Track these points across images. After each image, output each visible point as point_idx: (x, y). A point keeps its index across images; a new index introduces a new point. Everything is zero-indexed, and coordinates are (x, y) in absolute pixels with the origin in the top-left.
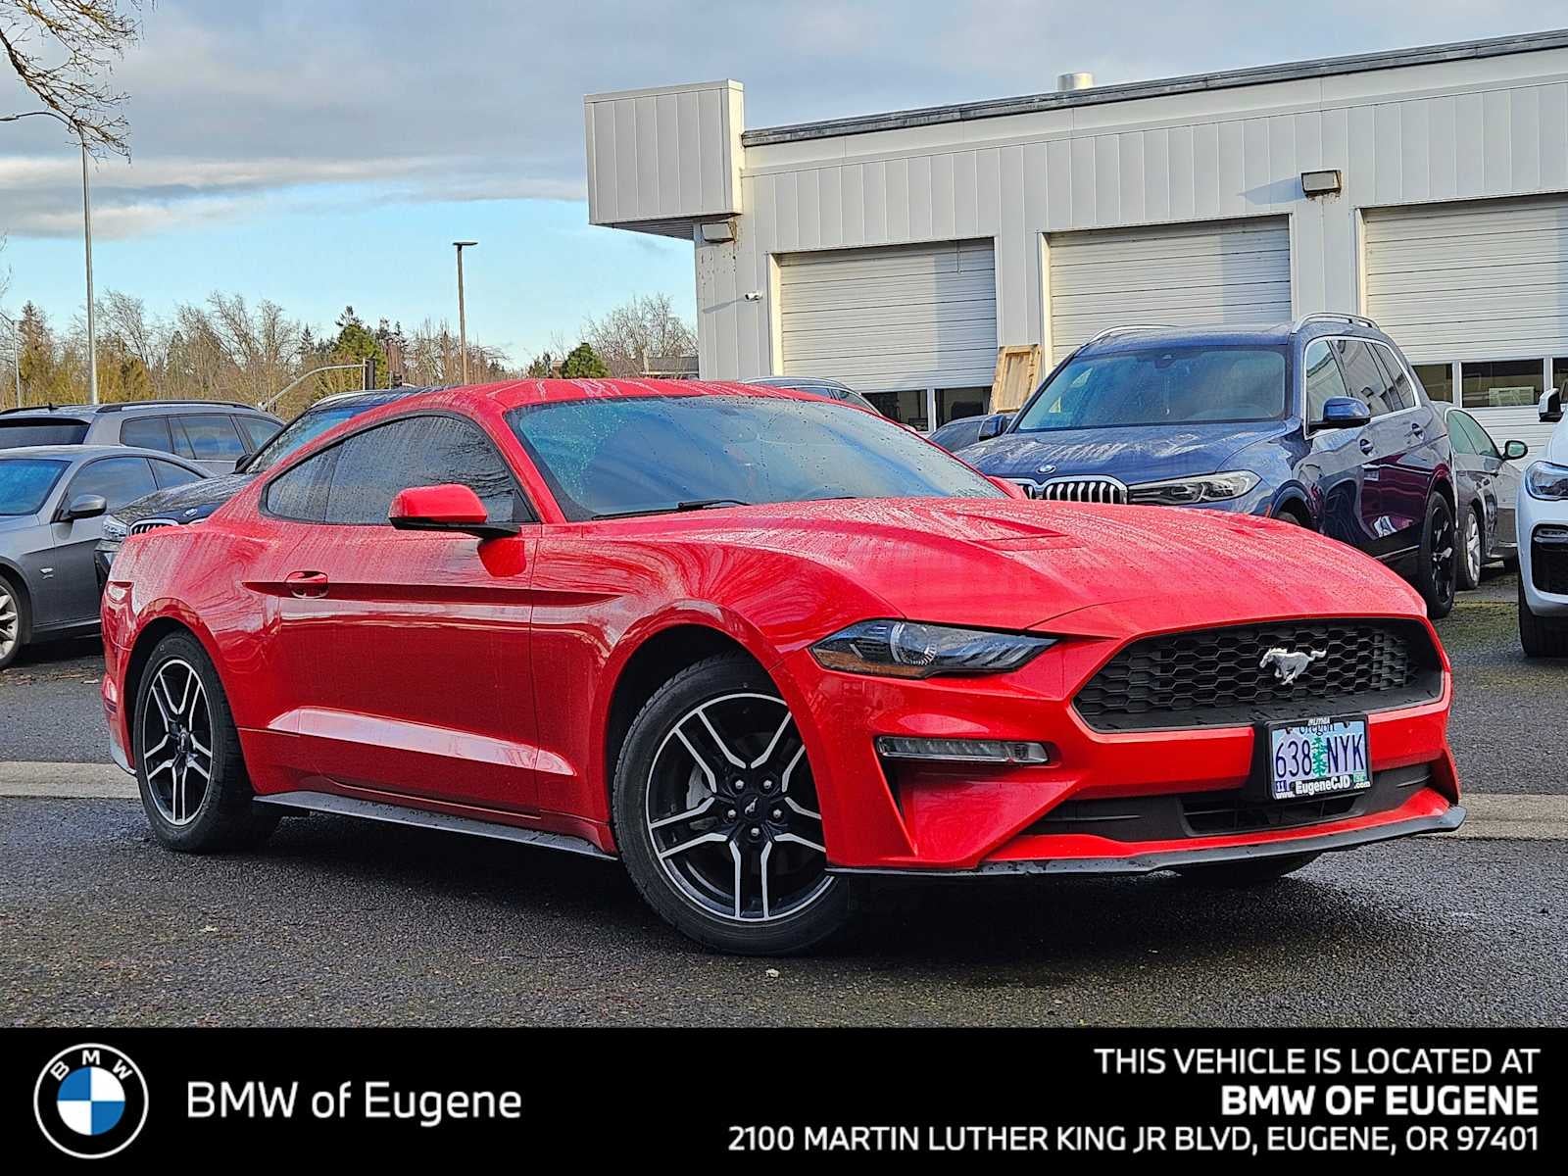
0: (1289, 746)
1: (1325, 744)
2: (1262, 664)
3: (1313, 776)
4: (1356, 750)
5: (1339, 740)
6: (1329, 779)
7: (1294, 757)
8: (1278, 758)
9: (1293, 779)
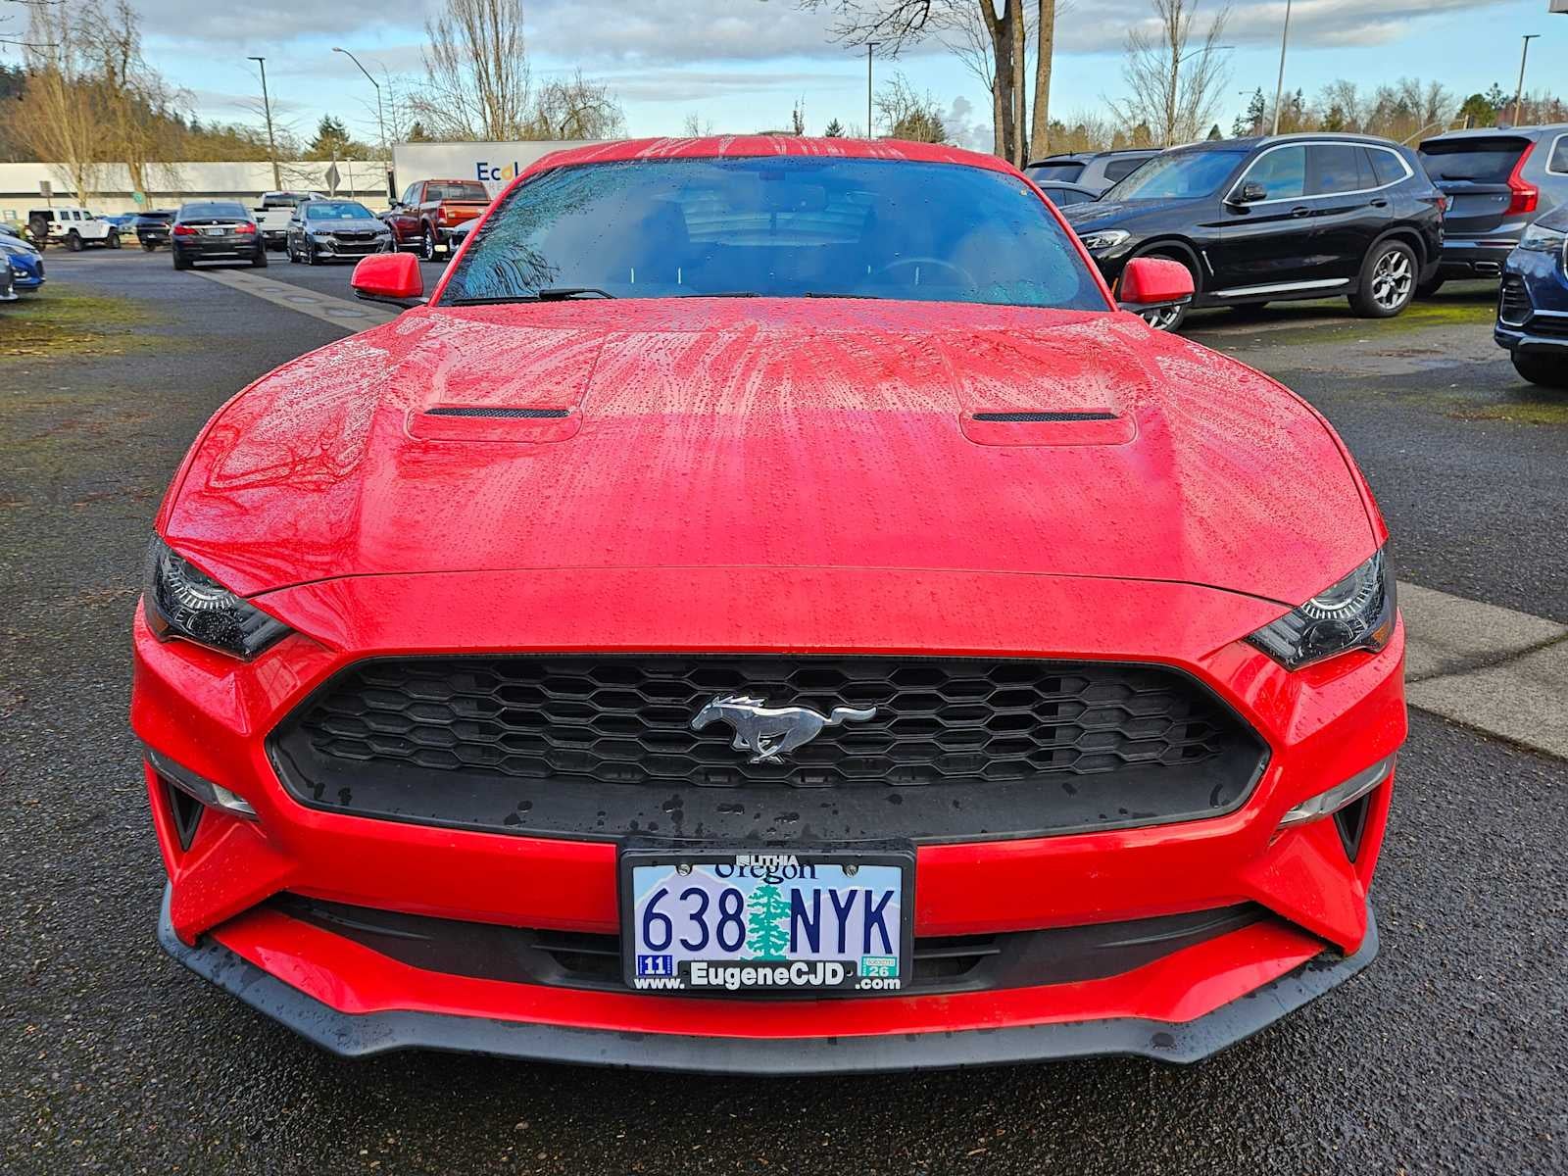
0: (684, 897)
1: (787, 899)
2: (698, 723)
3: (746, 953)
4: (873, 917)
5: (825, 897)
6: (788, 965)
7: (697, 917)
8: (649, 916)
9: (688, 955)
